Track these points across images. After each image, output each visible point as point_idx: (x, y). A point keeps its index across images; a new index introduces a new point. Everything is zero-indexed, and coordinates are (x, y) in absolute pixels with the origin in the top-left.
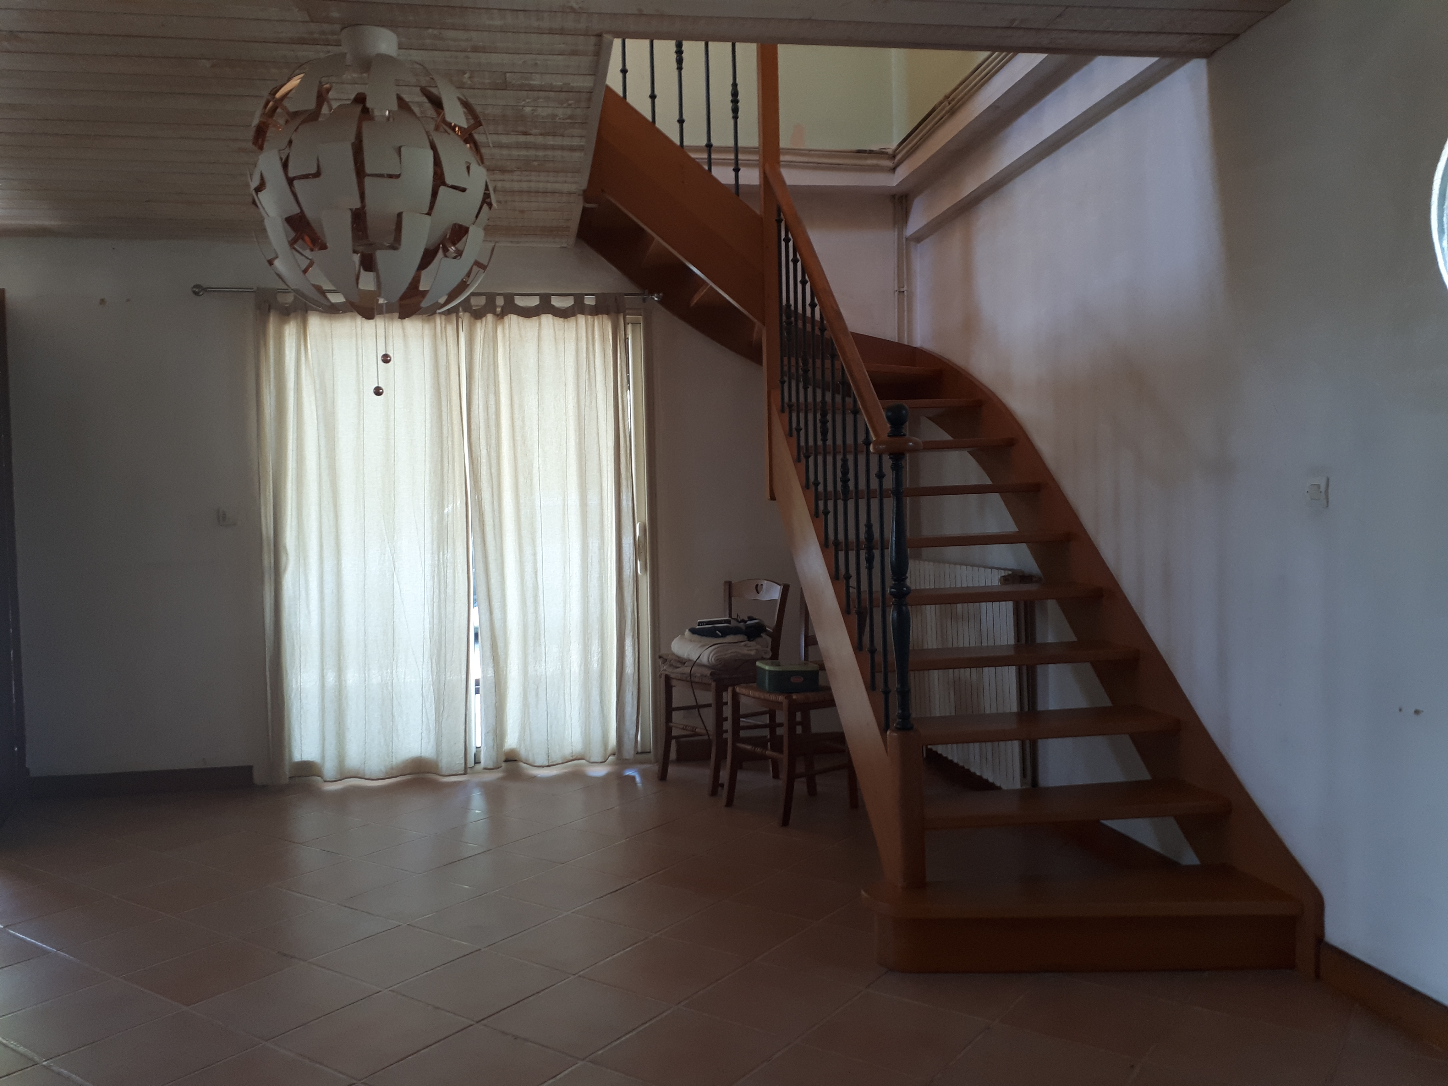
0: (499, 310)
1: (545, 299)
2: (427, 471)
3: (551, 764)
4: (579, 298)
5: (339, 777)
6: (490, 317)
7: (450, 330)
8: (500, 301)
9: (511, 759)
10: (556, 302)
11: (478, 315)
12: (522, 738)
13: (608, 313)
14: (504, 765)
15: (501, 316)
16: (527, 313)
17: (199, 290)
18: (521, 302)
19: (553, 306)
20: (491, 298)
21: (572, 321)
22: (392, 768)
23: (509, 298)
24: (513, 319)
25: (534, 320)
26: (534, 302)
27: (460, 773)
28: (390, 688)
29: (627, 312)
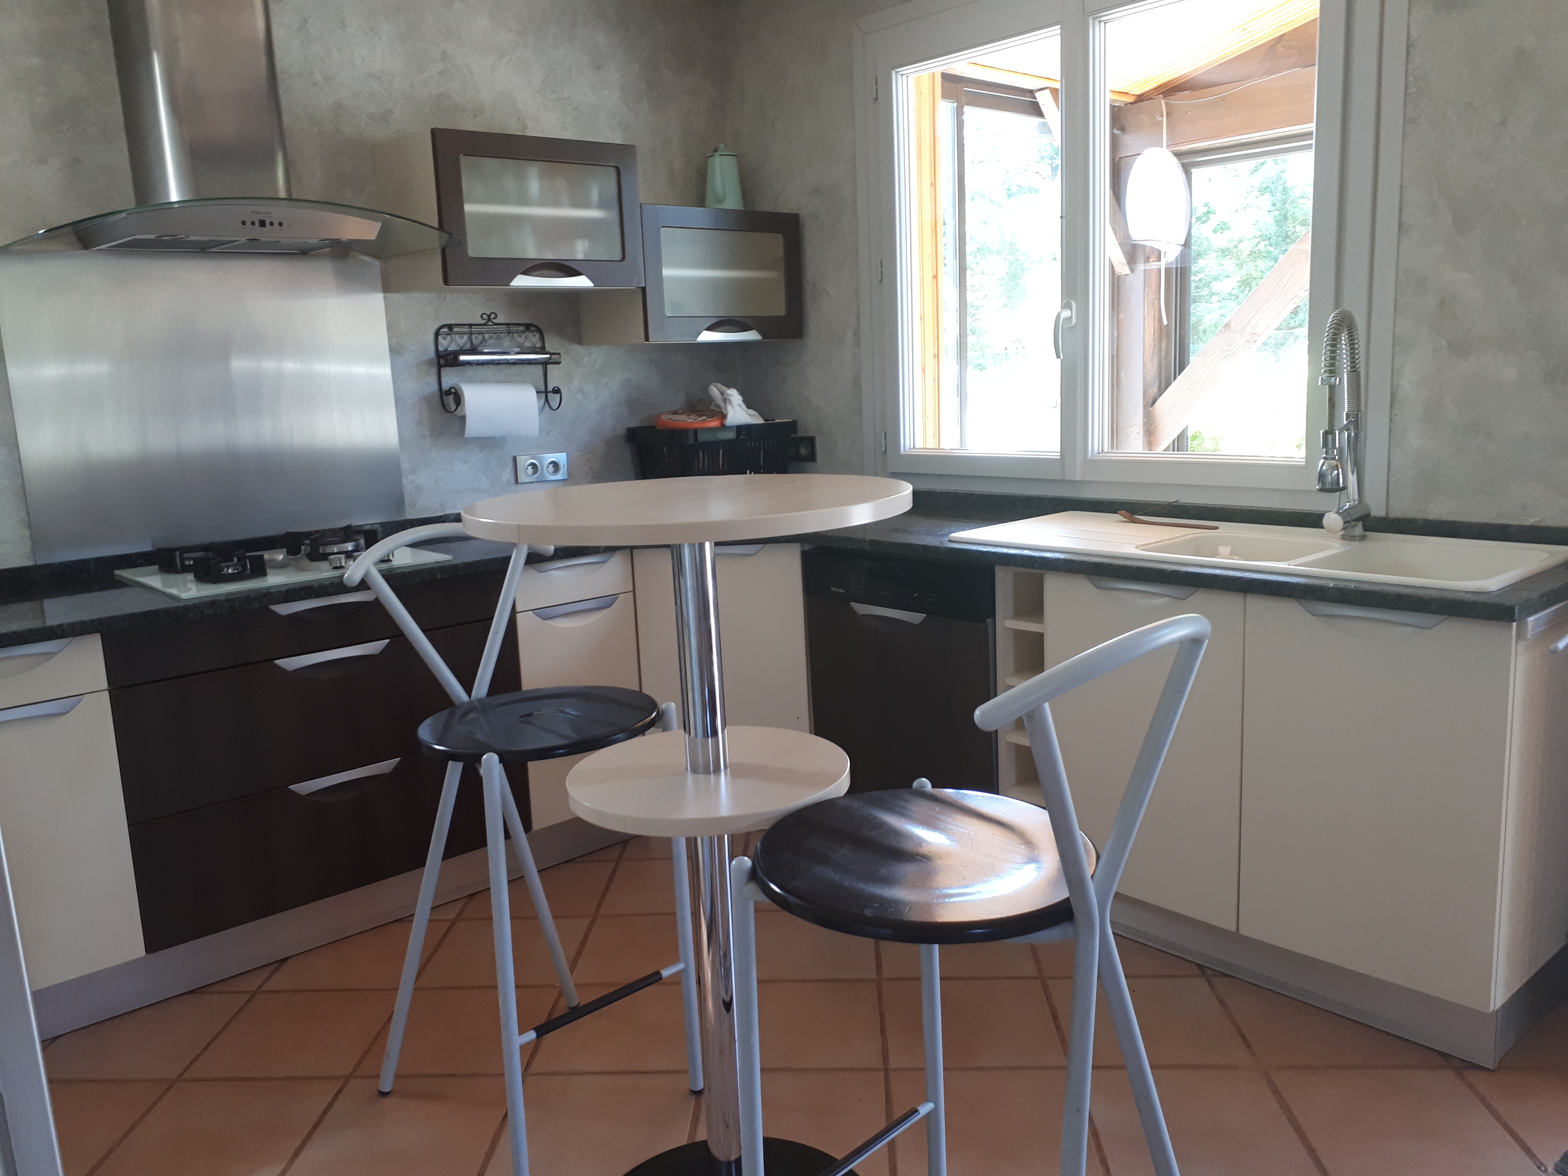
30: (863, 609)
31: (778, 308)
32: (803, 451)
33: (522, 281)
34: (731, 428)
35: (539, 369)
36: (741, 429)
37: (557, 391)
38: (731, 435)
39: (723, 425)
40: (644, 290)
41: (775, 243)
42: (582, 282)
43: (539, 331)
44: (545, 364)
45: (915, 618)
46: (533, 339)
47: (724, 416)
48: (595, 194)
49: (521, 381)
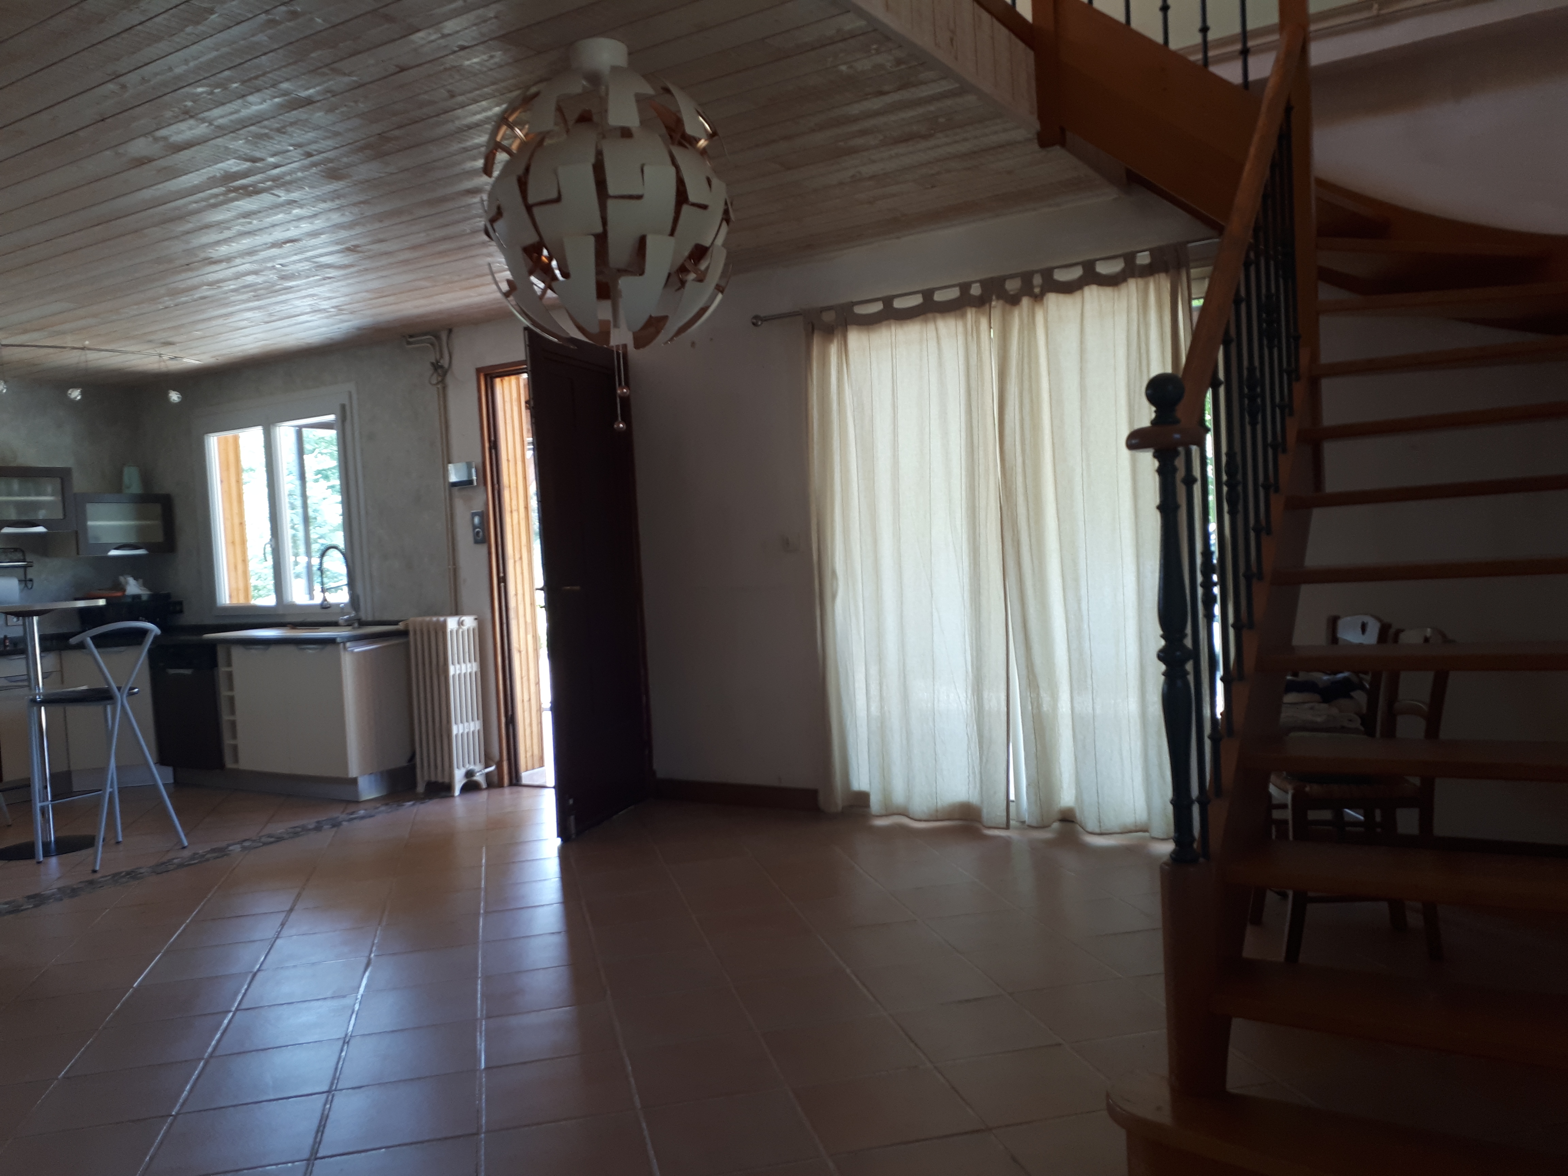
0: (1037, 290)
1: (1089, 267)
2: (964, 487)
3: (1103, 831)
4: (1129, 258)
5: (884, 812)
6: (1025, 301)
7: (984, 322)
8: (1037, 280)
9: (1068, 818)
10: (1103, 268)
11: (1013, 301)
12: (1079, 796)
13: (1166, 271)
14: (1056, 825)
15: (1038, 298)
16: (1069, 288)
17: (757, 321)
18: (1061, 276)
19: (1099, 274)
20: (1027, 278)
21: (1123, 288)
22: (937, 811)
23: (1047, 274)
24: (1053, 299)
25: (1077, 295)
26: (1076, 273)
27: (1002, 826)
28: (931, 724)
29: (1192, 264)
30: (172, 671)
31: (159, 537)
32: (178, 608)
33: (6, 530)
34: (128, 596)
35: (22, 571)
36: (136, 597)
37: (31, 580)
38: (129, 600)
39: (124, 594)
40: (76, 532)
41: (157, 508)
42: (41, 529)
43: (23, 552)
44: (25, 567)
45: (187, 672)
46: (19, 555)
47: (124, 590)
48: (49, 489)
49: (11, 575)
